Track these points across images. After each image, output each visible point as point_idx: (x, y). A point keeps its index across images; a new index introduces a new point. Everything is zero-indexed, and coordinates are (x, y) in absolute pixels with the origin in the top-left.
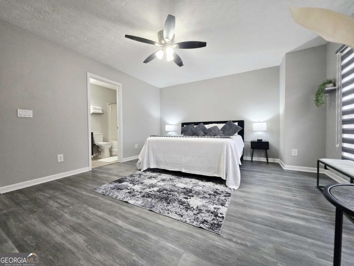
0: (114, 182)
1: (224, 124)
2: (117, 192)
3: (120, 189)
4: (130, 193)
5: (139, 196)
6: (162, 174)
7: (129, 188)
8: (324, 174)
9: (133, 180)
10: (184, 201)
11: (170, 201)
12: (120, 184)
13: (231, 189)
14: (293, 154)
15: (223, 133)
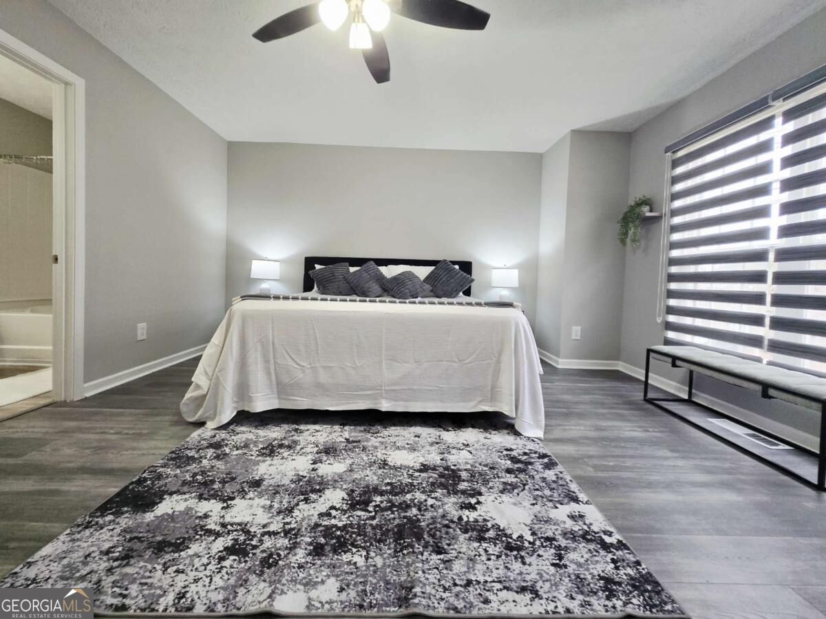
0: (103, 509)
1: (432, 268)
2: (159, 567)
3: (170, 544)
4: (236, 550)
5: (300, 555)
6: (302, 427)
7: (212, 525)
8: (618, 371)
9: (199, 477)
10: (471, 519)
11: (433, 536)
12: (149, 517)
13: (533, 441)
14: (574, 337)
15: (432, 291)
